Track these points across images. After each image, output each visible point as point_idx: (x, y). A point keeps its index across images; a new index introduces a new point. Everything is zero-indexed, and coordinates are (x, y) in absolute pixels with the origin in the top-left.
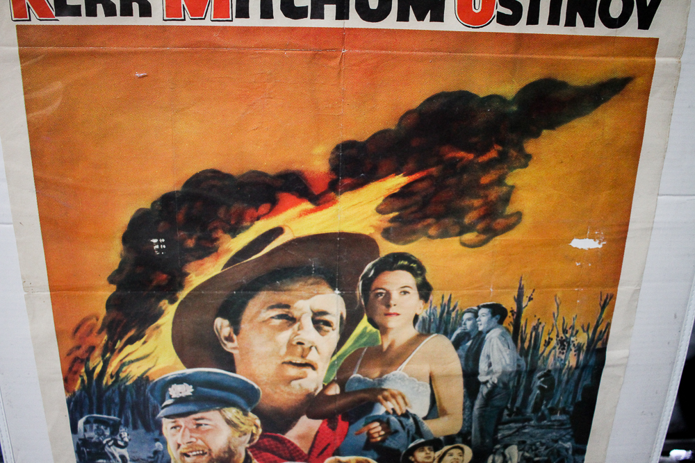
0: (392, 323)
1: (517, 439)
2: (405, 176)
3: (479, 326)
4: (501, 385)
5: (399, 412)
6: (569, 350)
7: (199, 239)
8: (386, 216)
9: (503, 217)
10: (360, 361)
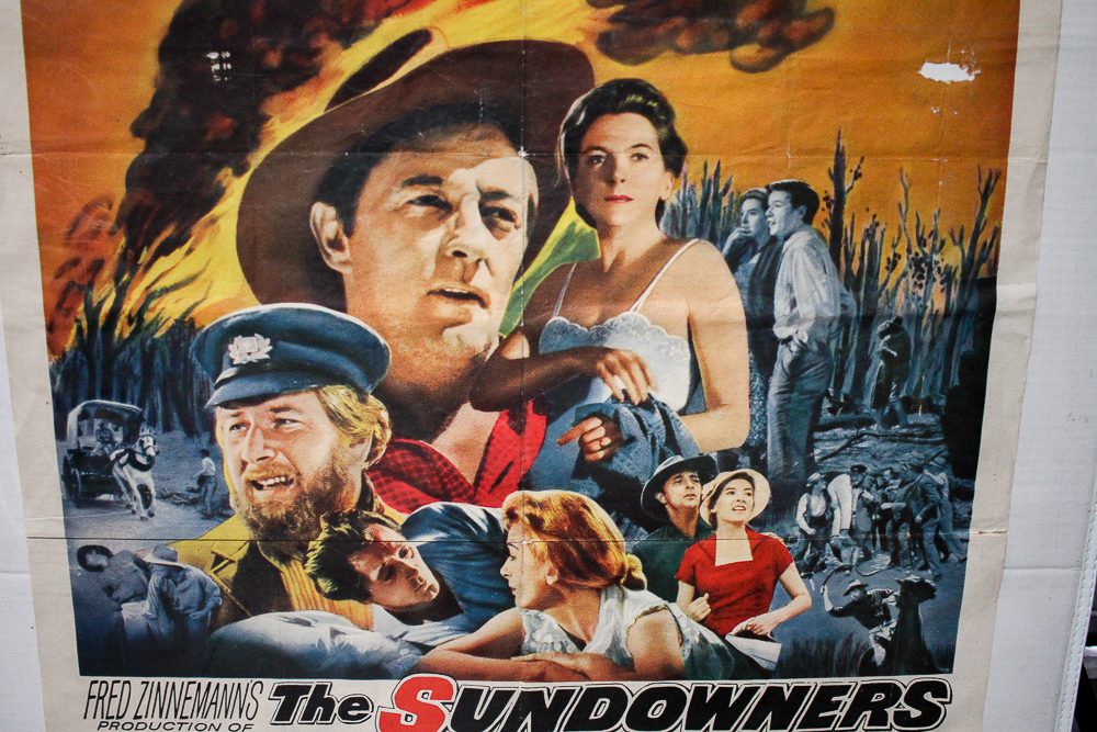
0: (619, 215)
1: (850, 462)
3: (771, 226)
4: (815, 347)
5: (636, 399)
6: (931, 279)
7: (287, 52)
8: (605, 11)
9: (801, 17)
10: (564, 289)
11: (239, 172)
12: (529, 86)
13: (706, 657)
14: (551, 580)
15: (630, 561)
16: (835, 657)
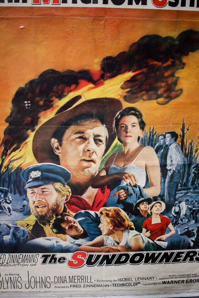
0: (129, 140)
1: (185, 199)
2: (132, 72)
3: (166, 142)
4: (177, 171)
5: (132, 185)
7: (45, 101)
8: (125, 90)
9: (174, 91)
10: (115, 159)
11: (33, 131)
12: (106, 109)
13: (149, 246)
14: (111, 228)
15: (131, 223)
16: (181, 245)
